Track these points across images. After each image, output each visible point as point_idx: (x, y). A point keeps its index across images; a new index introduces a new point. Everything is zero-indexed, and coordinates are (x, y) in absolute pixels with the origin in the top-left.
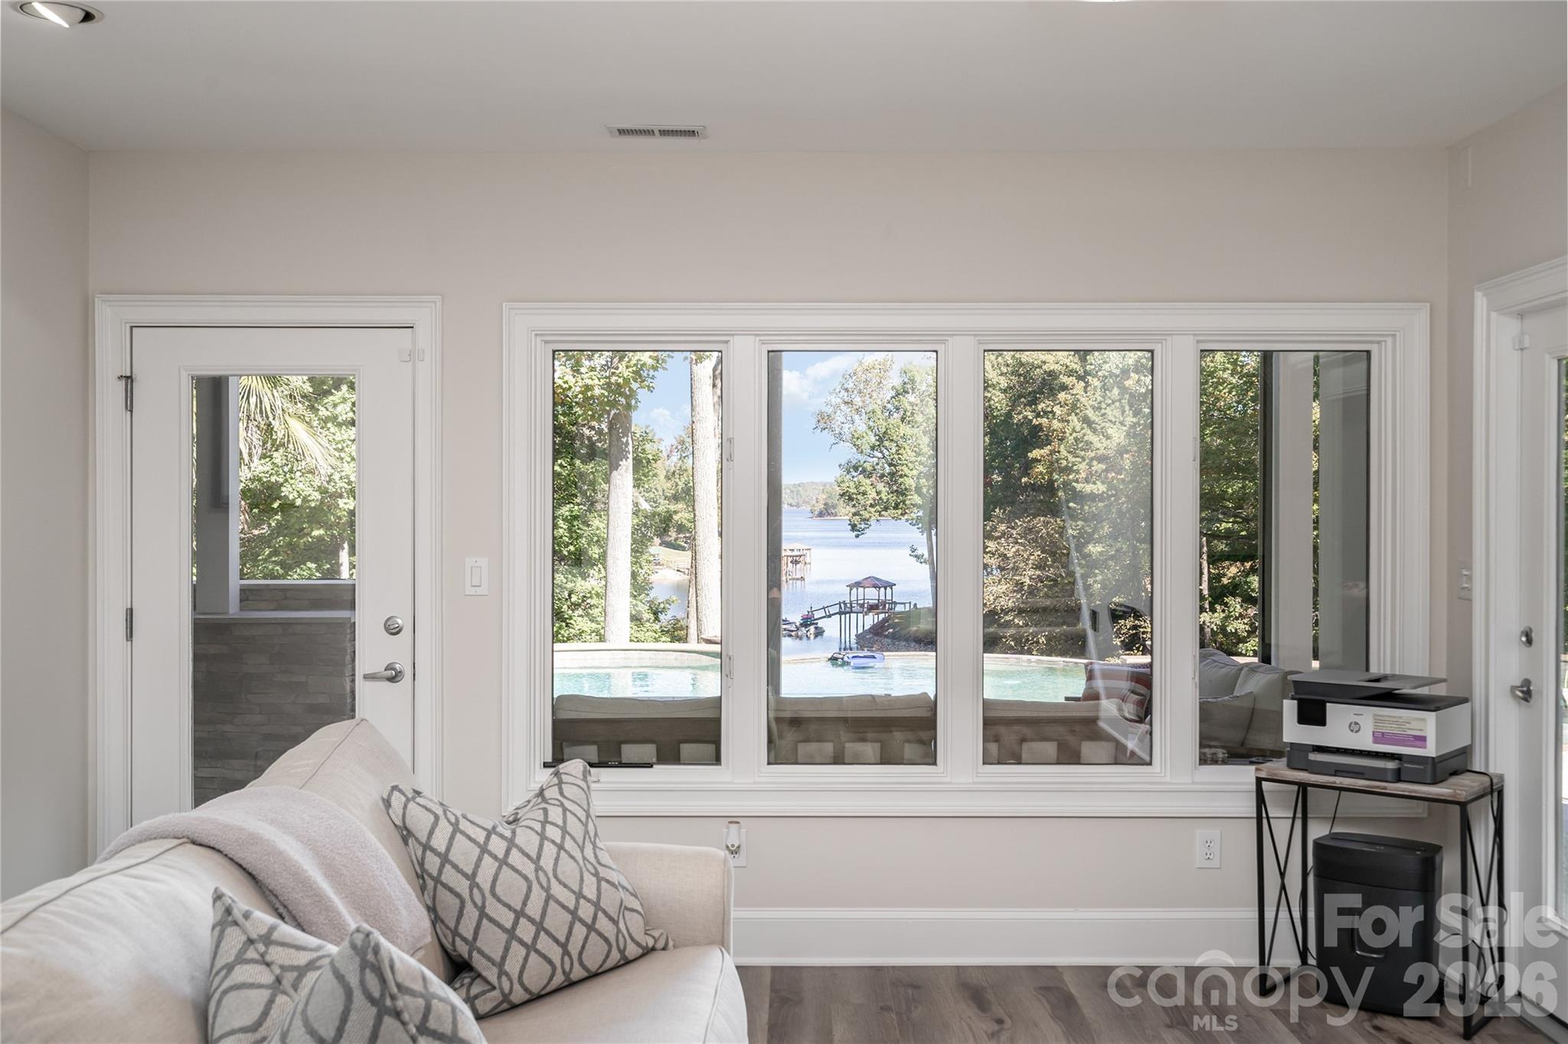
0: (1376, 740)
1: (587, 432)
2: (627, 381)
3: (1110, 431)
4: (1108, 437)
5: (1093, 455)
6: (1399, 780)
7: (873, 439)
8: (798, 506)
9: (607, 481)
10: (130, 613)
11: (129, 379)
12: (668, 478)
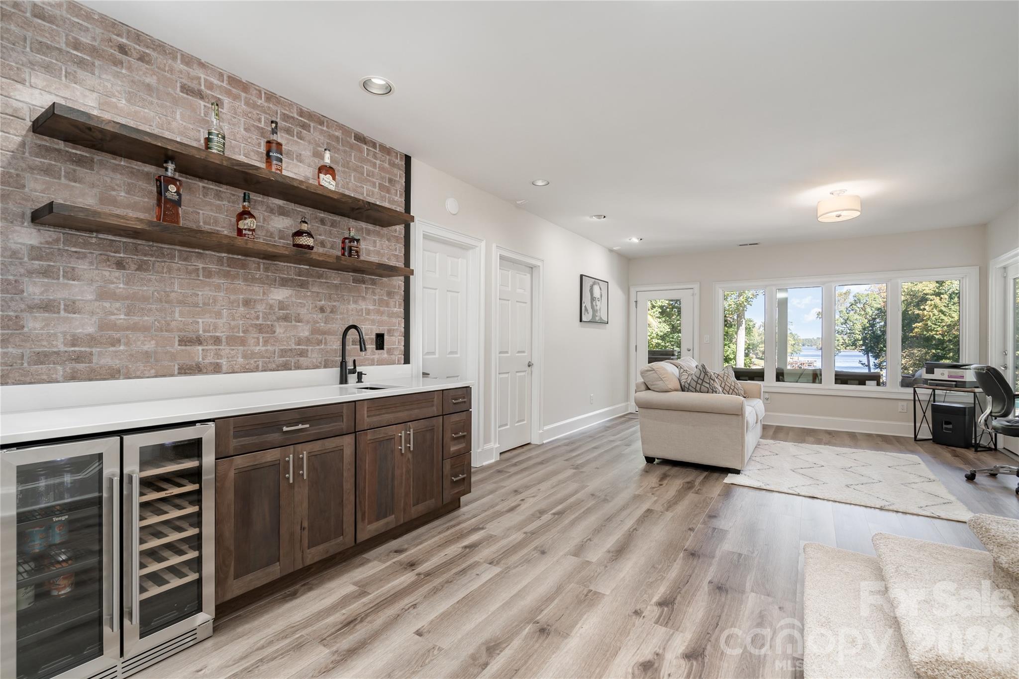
0: (949, 377)
1: (729, 319)
2: (743, 302)
3: (953, 315)
4: (952, 318)
5: (944, 324)
6: (956, 387)
7: (842, 321)
8: (811, 346)
9: (736, 333)
10: (636, 346)
11: (636, 302)
12: (759, 336)
